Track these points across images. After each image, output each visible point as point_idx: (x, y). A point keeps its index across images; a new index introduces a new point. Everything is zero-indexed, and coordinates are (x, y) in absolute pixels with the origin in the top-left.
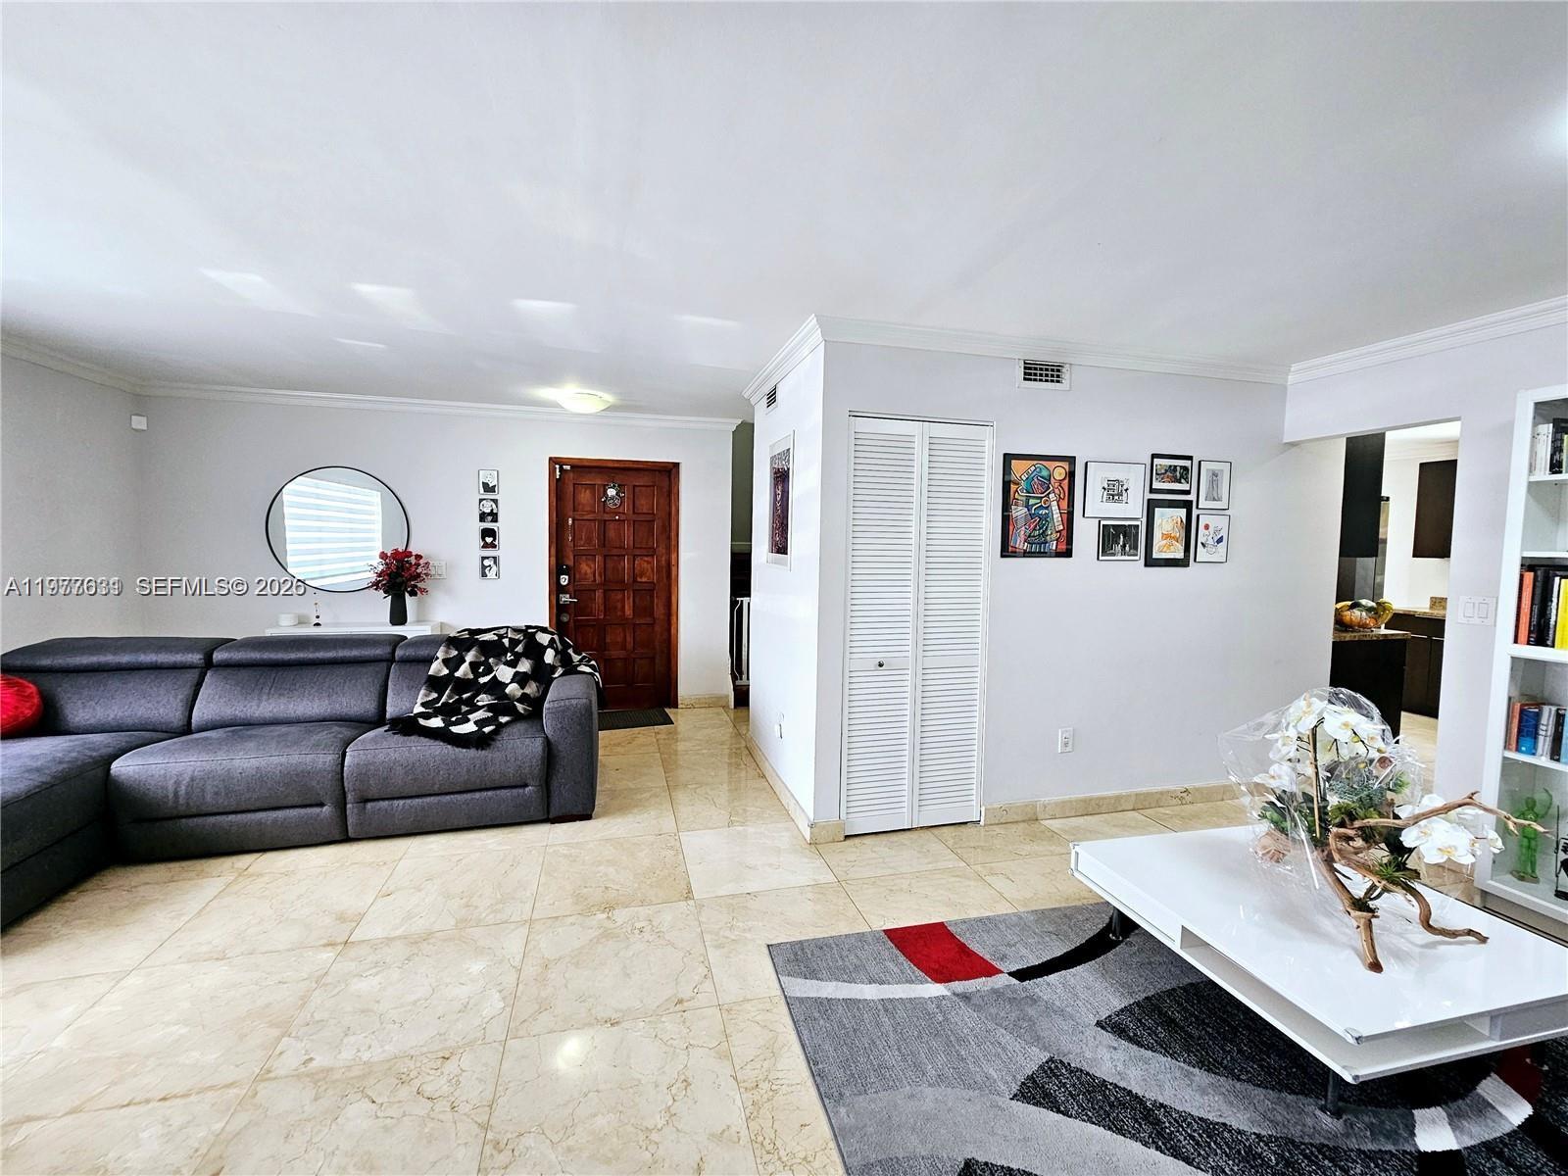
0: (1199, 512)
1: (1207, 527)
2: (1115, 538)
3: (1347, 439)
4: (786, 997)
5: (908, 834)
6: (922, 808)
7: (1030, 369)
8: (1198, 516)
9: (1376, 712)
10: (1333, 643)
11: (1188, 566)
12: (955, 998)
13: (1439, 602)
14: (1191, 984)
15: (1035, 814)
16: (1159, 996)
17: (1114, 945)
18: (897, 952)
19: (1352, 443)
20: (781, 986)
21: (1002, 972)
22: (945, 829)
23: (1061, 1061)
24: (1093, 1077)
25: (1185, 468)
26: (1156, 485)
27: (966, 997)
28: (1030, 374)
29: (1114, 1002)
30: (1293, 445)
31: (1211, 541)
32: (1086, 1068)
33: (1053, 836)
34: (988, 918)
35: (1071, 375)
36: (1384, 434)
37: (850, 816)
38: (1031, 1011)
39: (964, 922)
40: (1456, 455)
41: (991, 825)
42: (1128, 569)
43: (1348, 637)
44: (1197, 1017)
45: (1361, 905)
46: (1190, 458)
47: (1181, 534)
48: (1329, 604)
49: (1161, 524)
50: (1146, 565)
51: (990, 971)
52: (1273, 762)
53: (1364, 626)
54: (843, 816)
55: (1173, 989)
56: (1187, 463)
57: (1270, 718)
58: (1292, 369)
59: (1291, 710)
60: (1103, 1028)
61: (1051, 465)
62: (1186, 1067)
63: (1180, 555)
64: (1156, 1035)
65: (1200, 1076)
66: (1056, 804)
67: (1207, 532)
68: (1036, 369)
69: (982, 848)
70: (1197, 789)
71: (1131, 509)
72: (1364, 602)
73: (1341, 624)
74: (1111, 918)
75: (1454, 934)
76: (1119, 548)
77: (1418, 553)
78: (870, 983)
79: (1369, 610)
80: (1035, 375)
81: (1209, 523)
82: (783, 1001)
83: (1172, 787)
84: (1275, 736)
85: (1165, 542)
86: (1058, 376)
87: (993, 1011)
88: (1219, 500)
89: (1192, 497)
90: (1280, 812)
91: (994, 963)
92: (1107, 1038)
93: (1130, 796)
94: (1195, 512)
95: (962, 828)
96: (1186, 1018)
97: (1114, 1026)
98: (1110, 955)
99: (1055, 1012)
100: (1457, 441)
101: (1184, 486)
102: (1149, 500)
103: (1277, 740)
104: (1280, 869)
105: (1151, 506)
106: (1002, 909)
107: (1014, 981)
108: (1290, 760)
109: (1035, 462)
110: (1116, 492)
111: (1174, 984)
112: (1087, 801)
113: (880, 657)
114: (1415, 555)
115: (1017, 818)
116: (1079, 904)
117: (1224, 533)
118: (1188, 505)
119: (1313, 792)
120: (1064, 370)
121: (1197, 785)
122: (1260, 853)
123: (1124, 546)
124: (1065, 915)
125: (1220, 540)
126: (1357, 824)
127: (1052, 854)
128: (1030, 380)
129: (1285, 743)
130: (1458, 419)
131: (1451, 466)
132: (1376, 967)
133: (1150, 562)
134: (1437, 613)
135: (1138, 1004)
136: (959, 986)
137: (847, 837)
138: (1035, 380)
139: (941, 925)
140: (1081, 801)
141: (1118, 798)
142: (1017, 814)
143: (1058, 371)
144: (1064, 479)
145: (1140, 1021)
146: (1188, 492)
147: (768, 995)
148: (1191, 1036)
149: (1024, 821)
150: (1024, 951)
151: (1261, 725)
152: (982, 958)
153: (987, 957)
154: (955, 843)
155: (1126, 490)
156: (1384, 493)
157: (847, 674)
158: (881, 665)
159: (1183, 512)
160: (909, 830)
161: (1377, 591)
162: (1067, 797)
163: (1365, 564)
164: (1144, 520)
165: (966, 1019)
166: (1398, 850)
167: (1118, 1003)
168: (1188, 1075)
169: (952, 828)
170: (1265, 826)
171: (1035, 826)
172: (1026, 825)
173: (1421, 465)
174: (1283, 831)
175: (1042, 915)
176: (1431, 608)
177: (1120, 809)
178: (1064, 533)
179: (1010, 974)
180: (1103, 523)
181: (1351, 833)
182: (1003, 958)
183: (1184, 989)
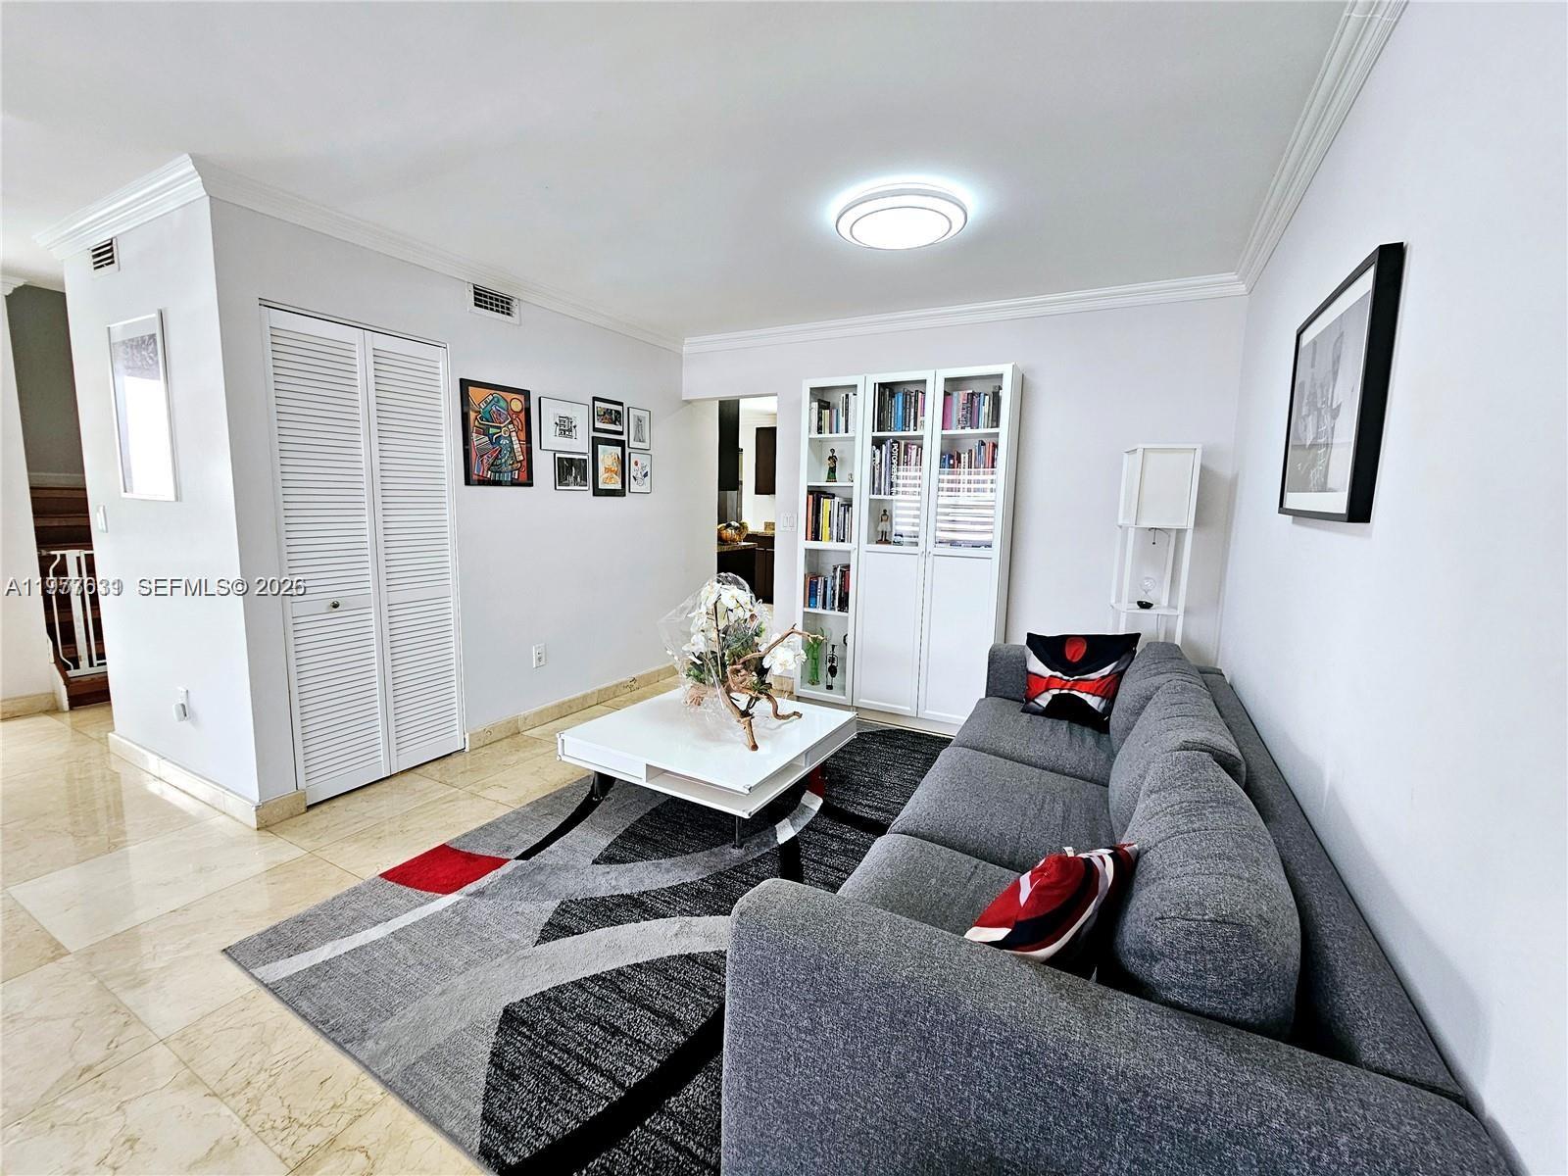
0: (631, 450)
1: (636, 464)
2: (568, 470)
3: (720, 402)
4: (266, 986)
5: (388, 782)
6: (400, 752)
7: (480, 295)
8: (630, 454)
9: (747, 587)
10: (718, 553)
11: (625, 495)
12: (472, 898)
13: (770, 525)
14: (653, 809)
15: (517, 728)
16: (633, 826)
17: (596, 804)
18: (401, 887)
19: (722, 403)
20: (257, 979)
21: (509, 860)
22: (428, 766)
23: (570, 901)
24: (595, 899)
25: (617, 412)
26: (598, 425)
27: (480, 893)
28: (480, 301)
29: (602, 842)
30: (688, 402)
31: (639, 476)
32: (589, 895)
33: (536, 741)
34: (489, 824)
35: (520, 308)
36: (738, 401)
37: (310, 783)
38: (540, 878)
39: (465, 835)
40: (776, 423)
41: (477, 749)
42: (579, 497)
43: (725, 548)
44: (659, 829)
45: (745, 714)
46: (621, 404)
47: (617, 468)
48: (714, 526)
49: (603, 460)
50: (594, 495)
51: (498, 863)
52: (693, 634)
53: (734, 540)
54: (302, 784)
55: (642, 817)
56: (619, 408)
57: (689, 602)
58: (686, 342)
59: (702, 593)
60: (597, 863)
61: (509, 396)
62: (656, 861)
63: (619, 486)
64: (634, 850)
65: (666, 862)
66: (536, 714)
67: (636, 468)
68: (485, 296)
69: (471, 771)
70: (641, 677)
71: (579, 445)
72: (733, 523)
73: (721, 540)
74: (593, 787)
75: (788, 717)
76: (571, 479)
77: (757, 492)
78: (375, 925)
79: (736, 528)
80: (486, 302)
81: (638, 462)
82: (263, 991)
83: (624, 679)
84: (693, 614)
85: (607, 475)
86: (508, 309)
87: (507, 892)
88: (643, 441)
89: (624, 437)
90: (700, 668)
91: (501, 856)
92: (602, 868)
93: (594, 693)
94: (627, 451)
95: (448, 760)
96: (652, 832)
97: (607, 858)
98: (595, 812)
99: (560, 869)
100: (776, 414)
101: (619, 428)
102: (593, 438)
103: (694, 618)
104: (700, 709)
105: (595, 442)
106: (500, 812)
107: (522, 862)
108: (703, 631)
109: (493, 392)
110: (566, 428)
111: (642, 813)
112: (559, 706)
113: (334, 597)
114: (756, 493)
115: (499, 737)
116: (565, 785)
117: (648, 469)
118: (621, 444)
119: (717, 650)
120: (513, 304)
121: (640, 674)
122: (689, 702)
123: (576, 478)
124: (557, 798)
125: (646, 475)
126: (741, 661)
127: (538, 756)
128: (481, 306)
129: (700, 619)
130: (776, 395)
131: (773, 430)
132: (755, 747)
133: (598, 492)
134: (769, 533)
135: (620, 837)
136: (471, 888)
137: (310, 807)
138: (486, 308)
139: (444, 846)
140: (556, 706)
141: (585, 697)
142: (500, 732)
143: (508, 303)
144: (521, 412)
145: (623, 847)
146: (621, 433)
147: (239, 995)
148: (657, 841)
149: (507, 737)
150: (525, 837)
151: (684, 608)
152: (489, 857)
153: (494, 854)
154: (442, 775)
155: (575, 427)
156: (740, 446)
157: (290, 621)
158: (336, 606)
159: (619, 449)
160: (388, 778)
161: (739, 518)
162: (543, 706)
163: (732, 494)
164: (590, 455)
165: (483, 906)
166: (762, 672)
167: (605, 843)
168: (658, 866)
169: (435, 762)
170: (691, 682)
171: (518, 739)
172: (510, 740)
173: (758, 429)
174: (702, 681)
175: (536, 805)
176: (765, 529)
177: (587, 706)
178: (525, 463)
179: (517, 858)
180: (557, 455)
181: (739, 667)
182: (508, 849)
183: (649, 814)
